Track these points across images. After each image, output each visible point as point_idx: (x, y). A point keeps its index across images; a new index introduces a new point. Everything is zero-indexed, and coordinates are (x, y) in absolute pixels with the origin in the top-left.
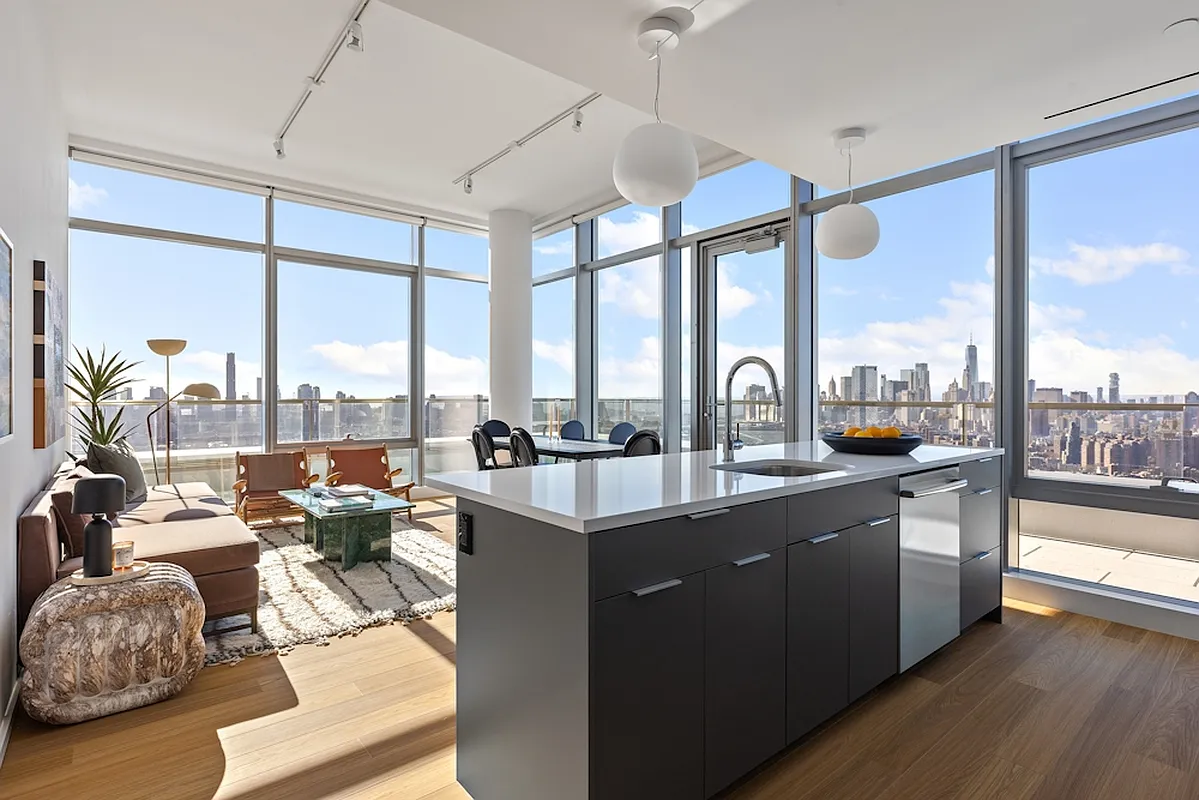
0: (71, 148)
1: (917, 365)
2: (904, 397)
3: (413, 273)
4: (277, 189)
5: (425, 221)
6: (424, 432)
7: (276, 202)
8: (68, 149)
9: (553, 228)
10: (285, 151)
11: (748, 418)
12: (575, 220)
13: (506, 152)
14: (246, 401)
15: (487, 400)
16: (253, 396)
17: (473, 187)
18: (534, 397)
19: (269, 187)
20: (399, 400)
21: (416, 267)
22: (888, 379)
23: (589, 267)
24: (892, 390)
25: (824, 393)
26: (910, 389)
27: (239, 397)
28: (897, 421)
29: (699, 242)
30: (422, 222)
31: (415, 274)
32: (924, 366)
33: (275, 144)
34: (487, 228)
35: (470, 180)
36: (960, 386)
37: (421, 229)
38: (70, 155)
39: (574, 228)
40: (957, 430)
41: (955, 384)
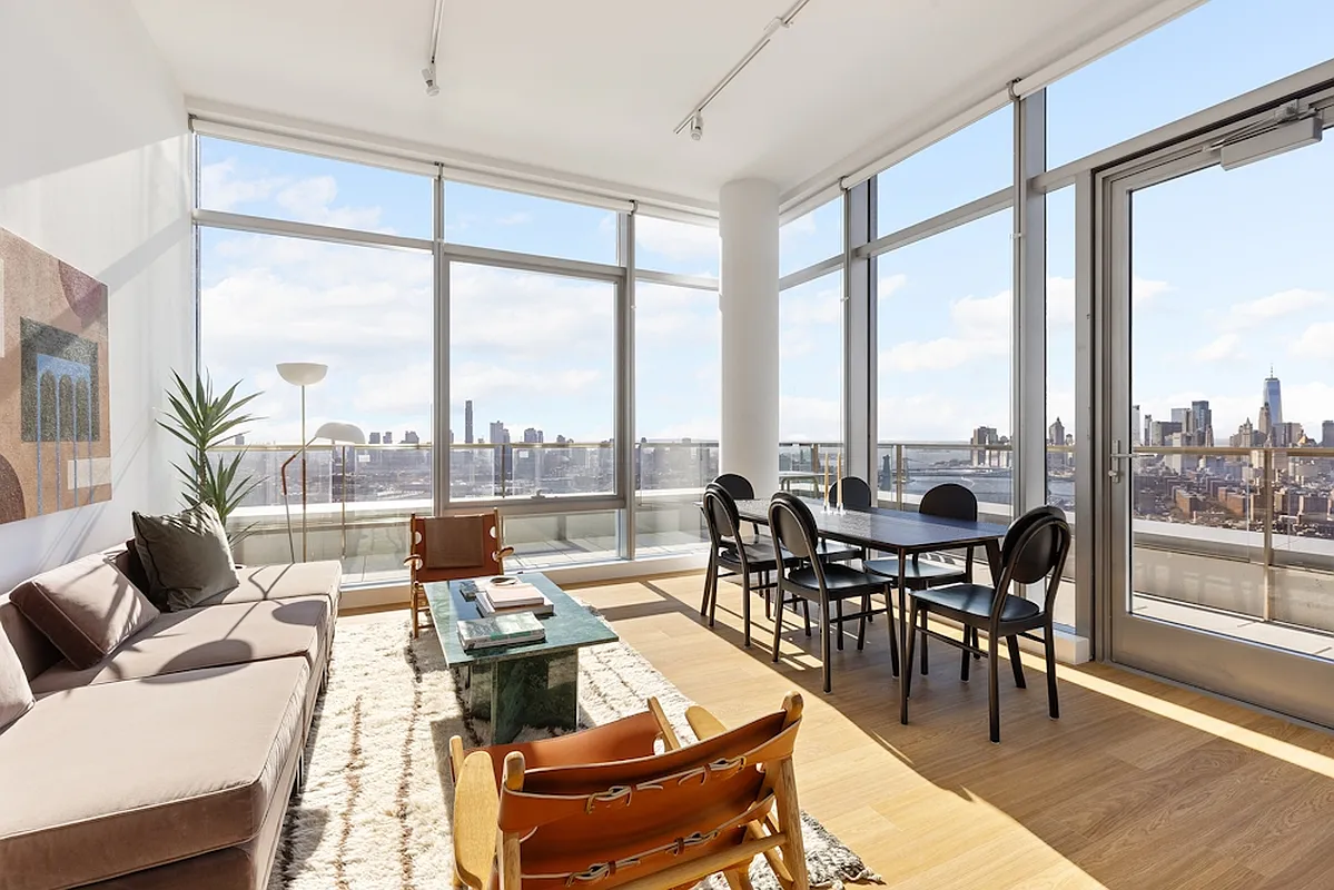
0: (191, 117)
1: (1194, 403)
2: (1176, 440)
3: (620, 277)
4: (448, 166)
5: (636, 206)
6: (633, 484)
7: (447, 184)
8: (187, 117)
9: (809, 204)
10: (438, 82)
11: (975, 464)
12: (845, 184)
13: (764, 42)
14: (481, 445)
15: (717, 445)
16: (487, 441)
17: (704, 128)
18: (780, 441)
19: (437, 164)
20: (604, 445)
21: (625, 269)
22: (1154, 419)
23: (864, 252)
24: (1159, 432)
25: (1069, 436)
26: (1184, 432)
27: (476, 442)
28: (1167, 468)
29: (1095, 171)
30: (631, 207)
31: (623, 280)
32: (1204, 405)
33: (424, 72)
34: (717, 214)
35: (699, 120)
36: (1256, 427)
37: (631, 217)
38: (191, 128)
39: (842, 198)
40: (1251, 482)
41: (1248, 424)
